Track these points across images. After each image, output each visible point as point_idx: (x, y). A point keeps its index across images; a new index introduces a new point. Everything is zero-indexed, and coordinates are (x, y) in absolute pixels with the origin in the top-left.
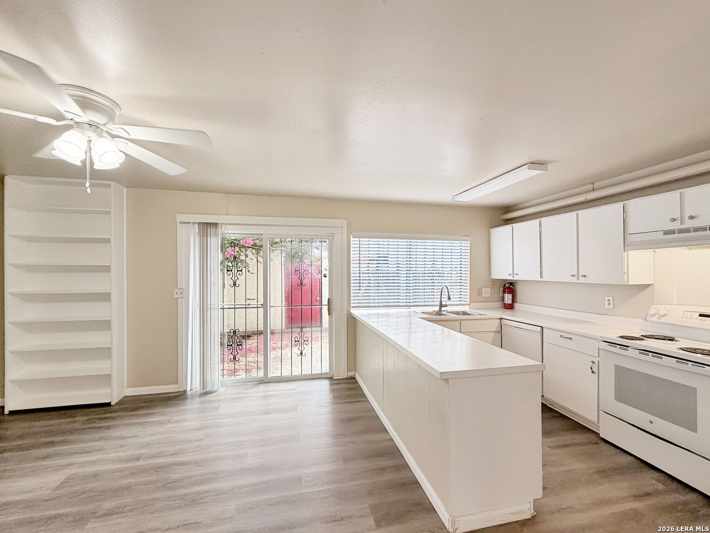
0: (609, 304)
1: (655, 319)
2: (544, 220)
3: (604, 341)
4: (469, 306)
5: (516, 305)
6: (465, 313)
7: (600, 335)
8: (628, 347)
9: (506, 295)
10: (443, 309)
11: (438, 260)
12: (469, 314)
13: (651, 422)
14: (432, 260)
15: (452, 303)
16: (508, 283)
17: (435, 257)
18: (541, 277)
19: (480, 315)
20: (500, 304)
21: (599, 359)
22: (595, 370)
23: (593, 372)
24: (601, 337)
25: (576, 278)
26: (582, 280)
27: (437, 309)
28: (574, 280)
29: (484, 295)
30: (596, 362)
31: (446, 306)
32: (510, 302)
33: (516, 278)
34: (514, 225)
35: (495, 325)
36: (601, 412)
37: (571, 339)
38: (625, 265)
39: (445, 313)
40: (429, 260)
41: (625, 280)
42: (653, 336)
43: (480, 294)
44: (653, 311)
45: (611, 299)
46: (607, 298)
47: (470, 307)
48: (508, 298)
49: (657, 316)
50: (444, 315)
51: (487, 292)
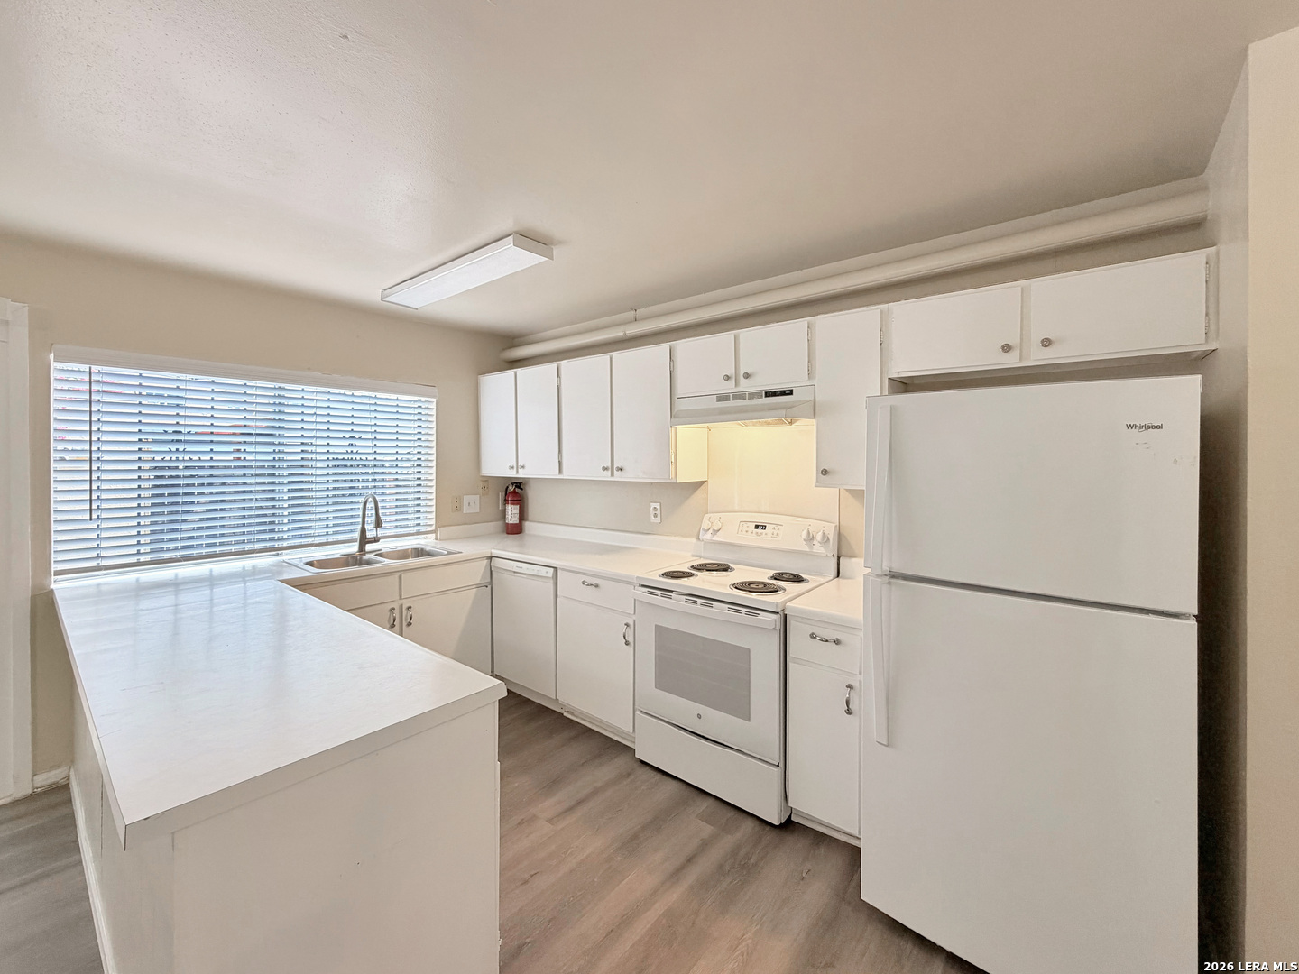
0: (655, 516)
1: (708, 536)
2: (564, 363)
3: (643, 586)
4: (434, 535)
5: (527, 525)
6: (420, 553)
7: (636, 575)
8: (672, 591)
9: (509, 507)
10: (369, 547)
11: (364, 436)
12: (429, 554)
13: (699, 716)
14: (347, 435)
15: (389, 533)
16: (513, 484)
17: (355, 429)
18: (560, 471)
19: (449, 553)
20: (499, 524)
21: (634, 617)
22: (630, 639)
23: (627, 643)
24: (637, 577)
25: (610, 472)
26: (618, 476)
27: (354, 548)
28: (606, 476)
29: (466, 510)
30: (631, 623)
31: (376, 540)
32: (515, 520)
33: (522, 474)
34: (519, 370)
35: (477, 573)
36: (637, 712)
37: (597, 586)
38: (672, 451)
39: (372, 556)
40: (340, 435)
41: (672, 475)
42: (705, 565)
43: (458, 509)
44: (705, 525)
45: (657, 506)
46: (653, 505)
47: (436, 536)
48: (512, 512)
49: (711, 531)
50: (368, 562)
51: (472, 504)
